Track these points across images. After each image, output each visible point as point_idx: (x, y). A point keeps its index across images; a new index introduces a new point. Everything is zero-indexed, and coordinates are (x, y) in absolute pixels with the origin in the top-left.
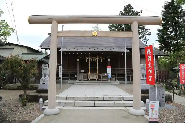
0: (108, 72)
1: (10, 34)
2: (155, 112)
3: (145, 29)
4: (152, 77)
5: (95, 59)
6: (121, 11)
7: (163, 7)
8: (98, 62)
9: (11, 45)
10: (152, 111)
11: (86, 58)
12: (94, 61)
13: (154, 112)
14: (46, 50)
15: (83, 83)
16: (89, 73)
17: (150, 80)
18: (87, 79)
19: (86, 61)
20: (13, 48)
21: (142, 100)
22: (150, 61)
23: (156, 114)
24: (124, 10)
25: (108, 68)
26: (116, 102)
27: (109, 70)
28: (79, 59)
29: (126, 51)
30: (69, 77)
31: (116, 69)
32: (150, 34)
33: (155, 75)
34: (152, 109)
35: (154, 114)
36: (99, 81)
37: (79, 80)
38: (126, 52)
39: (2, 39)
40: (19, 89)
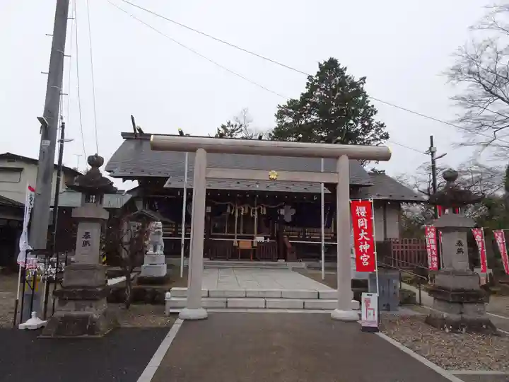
2: (372, 310)
4: (369, 257)
6: (310, 78)
8: (256, 217)
9: (14, 161)
10: (367, 309)
13: (369, 311)
15: (219, 264)
17: (366, 263)
20: (20, 170)
21: (355, 299)
22: (366, 228)
23: (374, 314)
26: (306, 301)
28: (210, 207)
29: (323, 190)
33: (375, 253)
34: (367, 306)
35: (370, 314)
38: (325, 194)
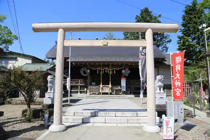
0: (122, 85)
1: (12, 42)
2: (171, 129)
3: (164, 36)
5: (107, 70)
6: (137, 16)
7: (183, 11)
9: (13, 55)
10: (167, 127)
11: (97, 69)
12: (106, 72)
14: (53, 60)
16: (101, 86)
18: (98, 93)
19: (98, 72)
20: (16, 58)
21: (158, 116)
23: (171, 131)
24: (141, 14)
25: (122, 80)
26: (129, 118)
27: (123, 82)
28: (89, 70)
30: (79, 90)
31: (131, 82)
32: (170, 41)
34: (167, 125)
35: (169, 131)
36: (112, 94)
37: (90, 93)
39: (3, 47)
40: (22, 103)
